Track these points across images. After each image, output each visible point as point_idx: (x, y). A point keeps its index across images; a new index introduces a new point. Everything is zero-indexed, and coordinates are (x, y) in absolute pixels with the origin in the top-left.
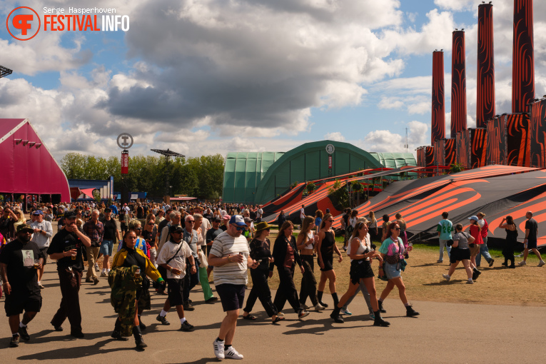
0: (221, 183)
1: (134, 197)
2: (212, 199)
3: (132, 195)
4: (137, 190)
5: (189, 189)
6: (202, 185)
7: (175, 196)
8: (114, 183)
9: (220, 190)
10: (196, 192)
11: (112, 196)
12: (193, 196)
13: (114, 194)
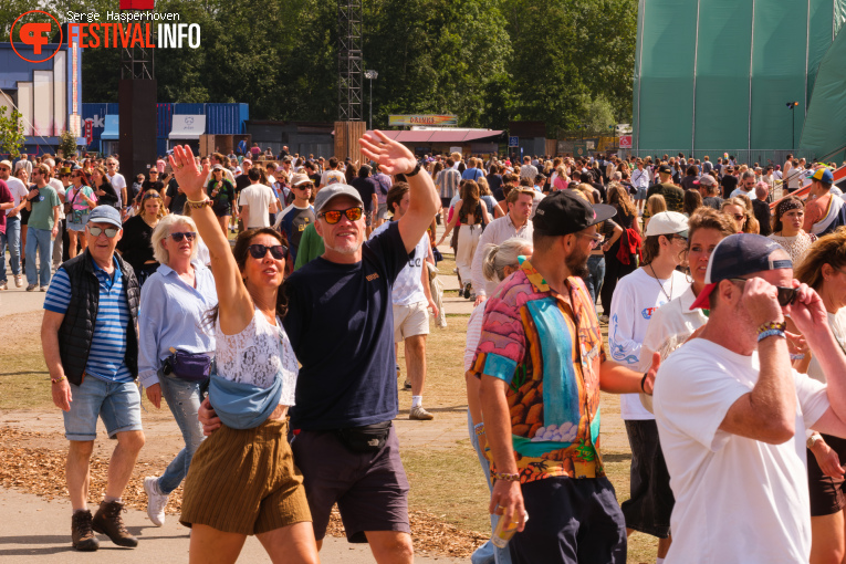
0: (624, 58)
1: (188, 126)
2: (583, 136)
3: (178, 120)
4: (201, 93)
5: (462, 89)
6: (530, 65)
7: (394, 120)
8: (87, 56)
9: (620, 91)
10: (499, 101)
11: (76, 123)
12: (484, 123)
13: (86, 113)
